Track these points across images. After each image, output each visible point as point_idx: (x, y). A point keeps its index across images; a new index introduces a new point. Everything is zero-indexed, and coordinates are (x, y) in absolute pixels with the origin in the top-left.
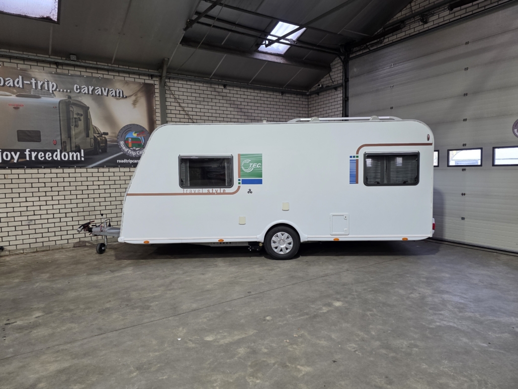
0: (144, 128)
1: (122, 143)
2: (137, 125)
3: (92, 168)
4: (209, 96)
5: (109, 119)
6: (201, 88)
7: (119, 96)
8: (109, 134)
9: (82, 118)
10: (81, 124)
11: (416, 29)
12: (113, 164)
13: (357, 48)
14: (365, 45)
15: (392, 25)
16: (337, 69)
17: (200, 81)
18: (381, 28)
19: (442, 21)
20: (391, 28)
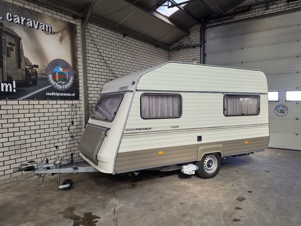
0: (68, 64)
1: (50, 76)
2: (63, 60)
3: (23, 100)
5: (39, 52)
7: (48, 31)
8: (39, 67)
9: (14, 48)
10: (13, 54)
11: (260, 12)
12: (42, 97)
13: (212, 20)
14: (219, 19)
15: (242, 8)
16: (194, 33)
17: (109, 28)
18: (232, 9)
19: (280, 9)
20: (240, 10)
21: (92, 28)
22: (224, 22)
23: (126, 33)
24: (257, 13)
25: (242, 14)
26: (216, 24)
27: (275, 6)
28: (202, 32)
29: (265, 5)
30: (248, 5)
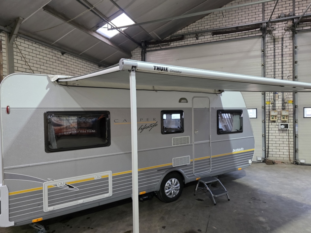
4: (51, 60)
6: (44, 51)
11: (191, 42)
13: (151, 45)
14: (158, 45)
15: (176, 36)
16: (136, 56)
17: (43, 46)
18: (168, 36)
19: (207, 40)
20: (175, 38)
21: (22, 44)
22: (162, 48)
23: (65, 51)
24: (189, 42)
25: (177, 41)
26: (154, 49)
27: (203, 37)
28: (143, 55)
29: (195, 36)
30: (181, 34)
